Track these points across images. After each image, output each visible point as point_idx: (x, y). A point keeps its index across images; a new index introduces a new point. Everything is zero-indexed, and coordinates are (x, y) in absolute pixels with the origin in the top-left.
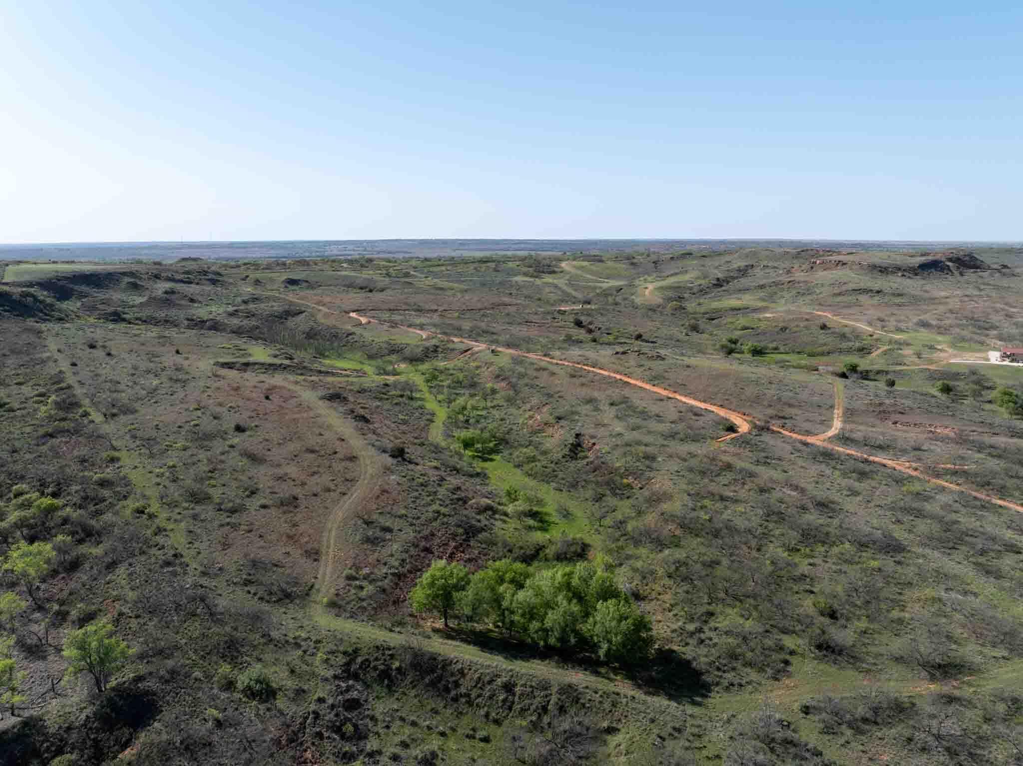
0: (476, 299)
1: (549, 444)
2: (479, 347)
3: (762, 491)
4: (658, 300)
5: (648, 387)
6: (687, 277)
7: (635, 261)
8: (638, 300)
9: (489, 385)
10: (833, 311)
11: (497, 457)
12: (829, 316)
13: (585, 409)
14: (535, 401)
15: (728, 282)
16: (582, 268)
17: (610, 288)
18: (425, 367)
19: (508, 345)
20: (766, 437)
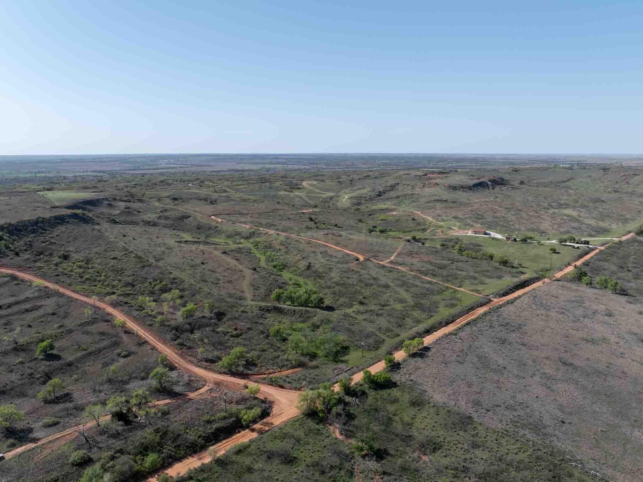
0: (264, 207)
1: (300, 266)
2: (271, 232)
3: (360, 276)
4: (348, 205)
5: (334, 247)
6: (365, 191)
7: (341, 180)
8: (339, 205)
9: (278, 247)
10: (422, 211)
11: (284, 271)
12: (419, 213)
13: (313, 255)
14: (295, 253)
15: (385, 193)
16: (312, 185)
17: (326, 198)
18: (251, 240)
19: (283, 231)
20: (368, 262)
